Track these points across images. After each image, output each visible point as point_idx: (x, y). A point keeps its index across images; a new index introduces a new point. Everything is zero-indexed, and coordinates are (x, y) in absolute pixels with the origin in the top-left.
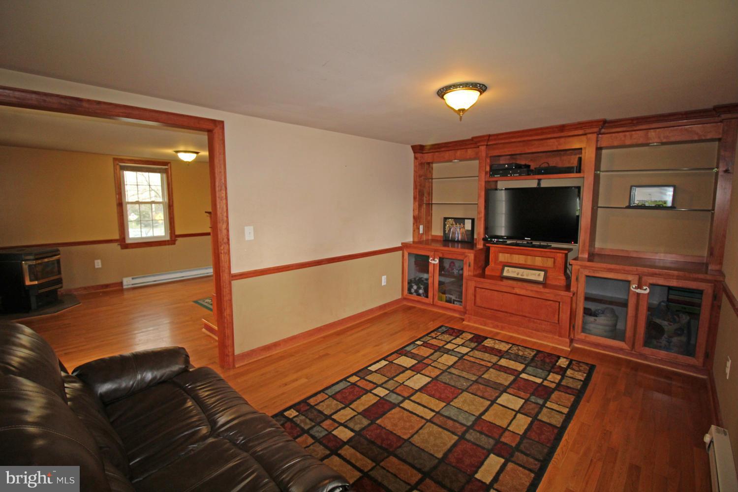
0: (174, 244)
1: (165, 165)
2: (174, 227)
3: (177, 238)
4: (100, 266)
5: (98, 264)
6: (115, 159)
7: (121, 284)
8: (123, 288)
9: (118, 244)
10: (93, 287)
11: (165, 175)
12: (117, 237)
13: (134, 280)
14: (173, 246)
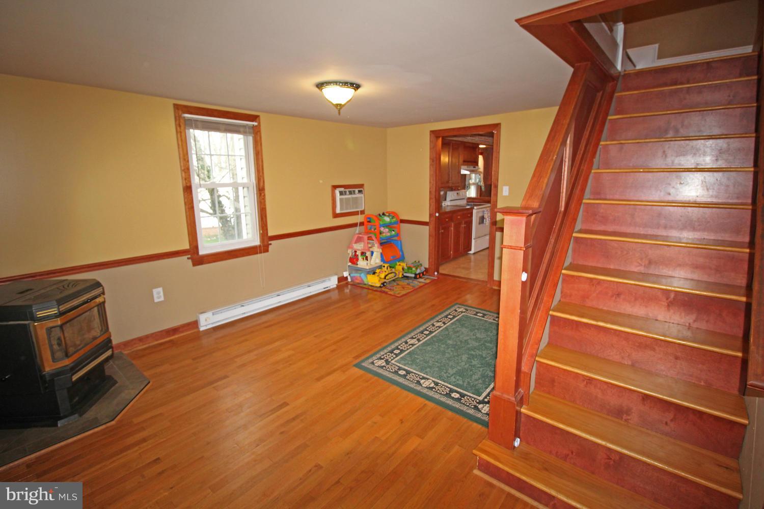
0: (267, 251)
1: (252, 121)
2: (266, 225)
3: (270, 242)
4: (162, 299)
5: (158, 294)
6: (177, 107)
7: (195, 324)
8: (199, 331)
9: (188, 258)
10: (154, 336)
11: (251, 139)
12: (186, 246)
13: (215, 316)
14: (266, 254)
